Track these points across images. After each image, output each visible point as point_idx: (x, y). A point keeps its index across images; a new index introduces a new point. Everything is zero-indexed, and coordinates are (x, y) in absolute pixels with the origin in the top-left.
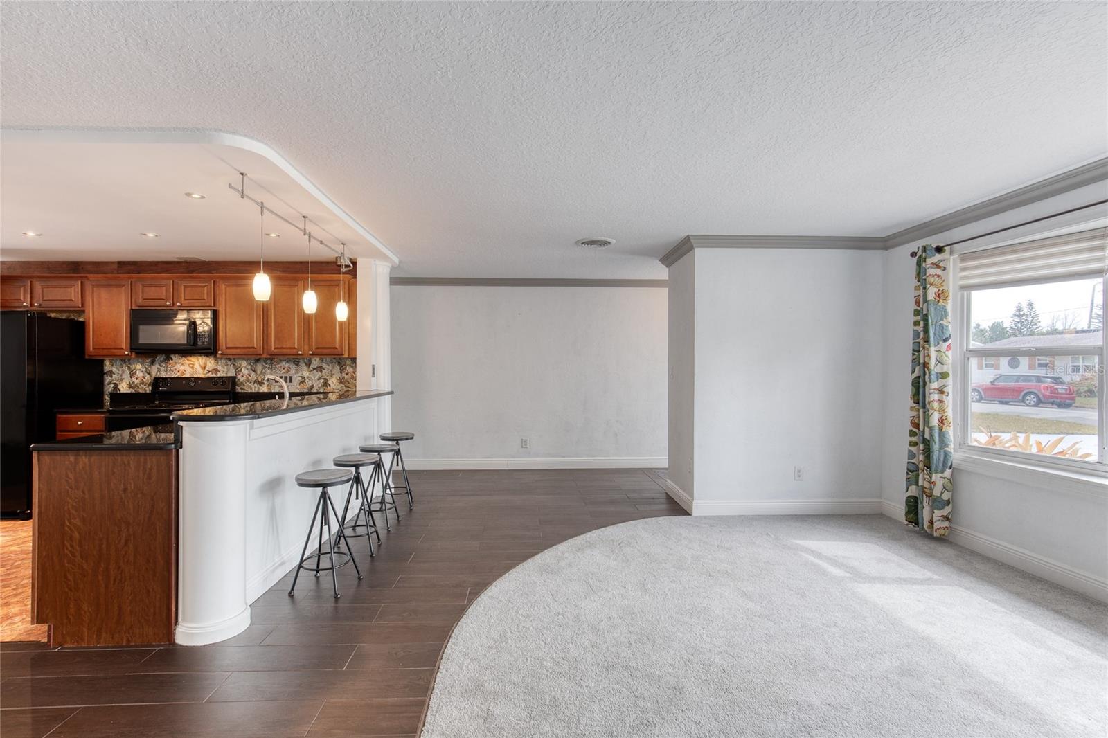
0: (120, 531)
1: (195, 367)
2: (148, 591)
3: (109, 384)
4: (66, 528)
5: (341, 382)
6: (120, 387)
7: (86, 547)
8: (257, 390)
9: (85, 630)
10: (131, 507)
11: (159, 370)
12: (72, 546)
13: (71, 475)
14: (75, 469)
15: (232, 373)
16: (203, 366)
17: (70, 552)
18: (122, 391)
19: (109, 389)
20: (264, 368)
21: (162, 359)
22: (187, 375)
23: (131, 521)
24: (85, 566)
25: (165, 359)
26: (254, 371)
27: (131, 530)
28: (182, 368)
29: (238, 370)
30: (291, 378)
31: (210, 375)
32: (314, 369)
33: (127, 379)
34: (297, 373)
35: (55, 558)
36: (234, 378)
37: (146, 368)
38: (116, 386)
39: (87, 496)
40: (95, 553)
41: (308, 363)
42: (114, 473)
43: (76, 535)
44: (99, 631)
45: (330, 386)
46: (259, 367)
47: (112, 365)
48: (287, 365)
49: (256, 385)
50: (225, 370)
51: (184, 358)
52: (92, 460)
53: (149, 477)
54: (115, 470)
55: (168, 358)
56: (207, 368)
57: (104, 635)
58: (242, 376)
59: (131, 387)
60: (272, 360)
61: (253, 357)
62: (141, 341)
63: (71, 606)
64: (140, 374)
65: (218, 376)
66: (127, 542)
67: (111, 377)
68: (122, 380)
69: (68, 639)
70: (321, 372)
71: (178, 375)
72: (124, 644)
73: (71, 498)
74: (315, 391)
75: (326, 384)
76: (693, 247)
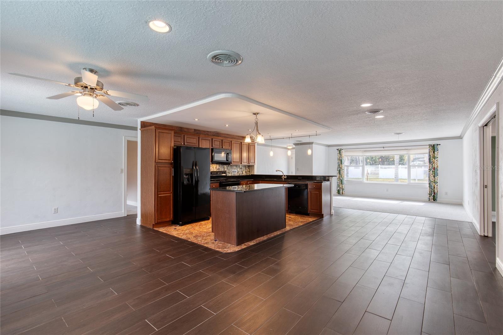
20: (230, 168)
29: (224, 169)
30: (236, 171)
48: (234, 167)
49: (228, 173)
50: (221, 169)
56: (217, 168)
70: (242, 169)
74: (240, 175)
75: (243, 173)
76: (312, 144)
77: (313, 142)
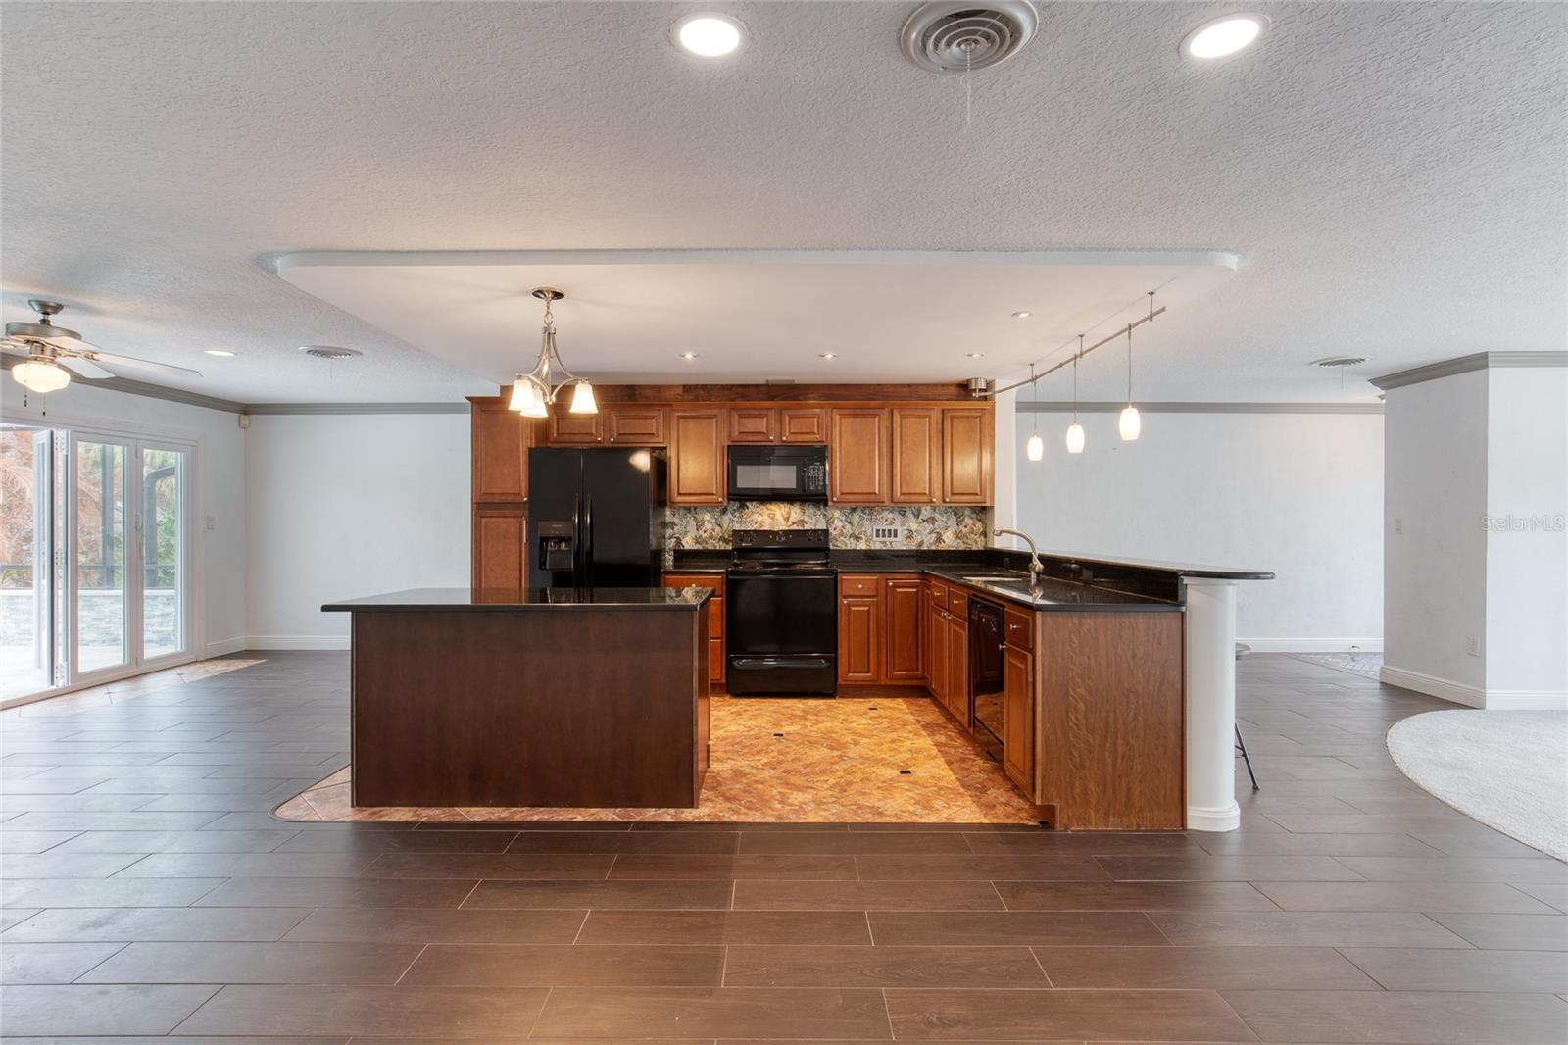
0: (1128, 703)
1: (776, 517)
2: (1159, 771)
3: (670, 538)
4: (1071, 698)
5: (958, 537)
6: (684, 542)
7: (1092, 720)
8: (853, 547)
9: (1092, 812)
10: (1140, 676)
11: (732, 521)
12: (1077, 719)
13: (1074, 639)
14: (1079, 633)
15: (822, 526)
16: (786, 516)
17: (1076, 725)
18: (687, 547)
19: (671, 544)
20: (862, 518)
21: (735, 507)
22: (767, 528)
23: (1140, 691)
24: (1091, 741)
25: (739, 508)
26: (849, 523)
27: (1140, 702)
28: (760, 518)
29: (829, 521)
30: (896, 531)
31: (795, 528)
32: (924, 521)
33: (692, 533)
34: (903, 525)
35: (1059, 731)
36: (826, 532)
37: (717, 519)
38: (679, 541)
39: (1092, 663)
40: (1101, 726)
41: (917, 513)
42: (1121, 637)
43: (1081, 706)
44: (1107, 814)
45: (944, 542)
46: (856, 518)
47: (674, 515)
48: (890, 515)
49: (851, 540)
50: (814, 521)
51: (762, 507)
52: (1097, 622)
53: (1160, 643)
54: (1123, 634)
55: (743, 506)
56: (791, 519)
57: (1112, 818)
58: (835, 529)
59: (697, 542)
60: (871, 508)
61: (848, 505)
62: (739, 486)
63: (1077, 785)
64: (709, 527)
65: (805, 528)
66: (1135, 714)
67: (673, 529)
68: (686, 533)
69: (1074, 821)
70: (933, 524)
71: (755, 527)
72: (1134, 829)
73: (1075, 664)
74: (925, 548)
75: (939, 539)
76: (1486, 366)
77: (1484, 356)
